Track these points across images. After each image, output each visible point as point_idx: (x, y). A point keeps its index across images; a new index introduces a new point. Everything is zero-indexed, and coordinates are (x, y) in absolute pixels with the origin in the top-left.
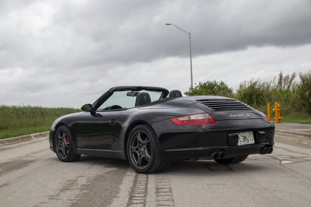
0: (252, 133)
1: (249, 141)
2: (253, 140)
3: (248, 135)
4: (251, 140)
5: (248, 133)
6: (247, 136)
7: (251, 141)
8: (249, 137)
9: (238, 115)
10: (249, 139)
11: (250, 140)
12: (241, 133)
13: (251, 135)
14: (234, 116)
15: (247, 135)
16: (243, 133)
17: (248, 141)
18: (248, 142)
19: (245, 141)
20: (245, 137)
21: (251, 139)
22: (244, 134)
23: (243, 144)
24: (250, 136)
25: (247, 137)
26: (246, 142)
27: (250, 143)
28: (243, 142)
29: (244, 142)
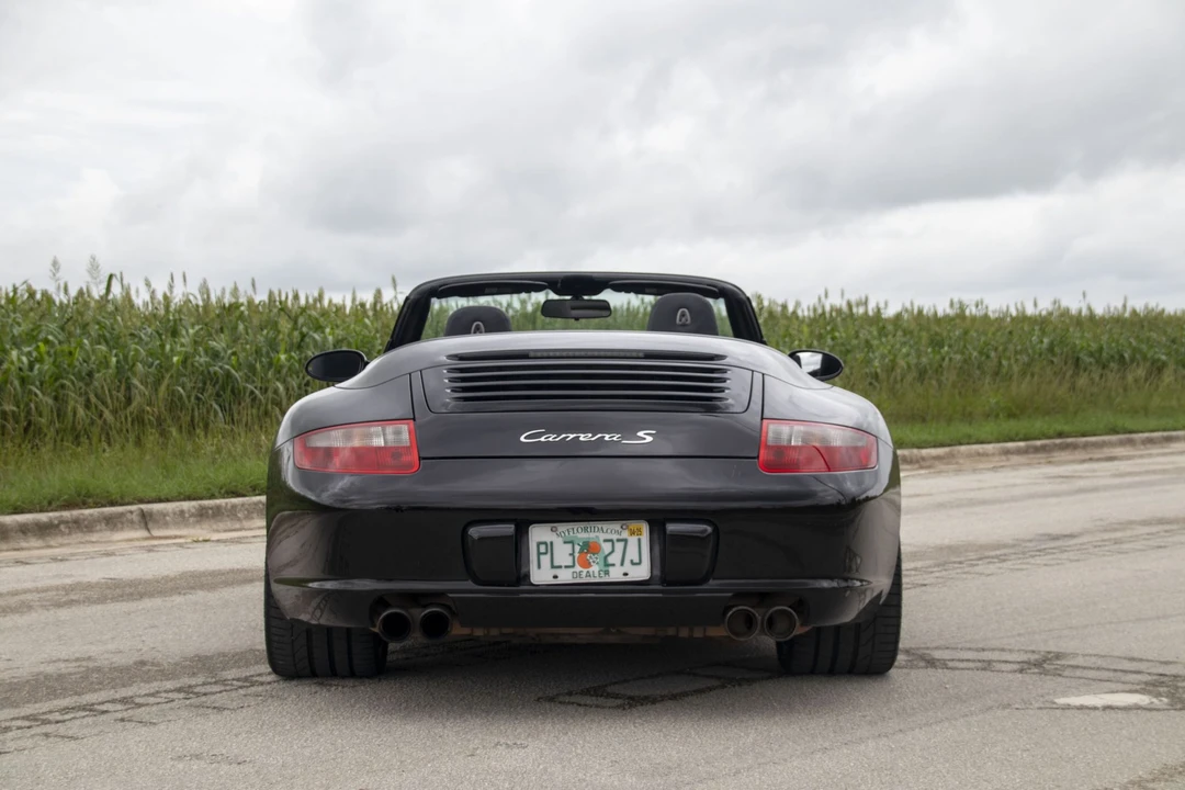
0: (645, 528)
1: (611, 569)
2: (640, 563)
3: (615, 537)
4: (627, 562)
5: (616, 526)
6: (605, 541)
7: (627, 567)
8: (619, 546)
9: (572, 436)
10: (615, 559)
11: (618, 562)
12: (562, 527)
13: (633, 541)
14: (543, 439)
15: (602, 536)
16: (583, 525)
17: (607, 565)
18: (607, 573)
19: (587, 564)
20: (589, 548)
21: (632, 553)
22: (586, 530)
23: (566, 577)
24: (625, 541)
25: (607, 548)
26: (595, 568)
27: (616, 575)
28: (572, 570)
29: (578, 568)
